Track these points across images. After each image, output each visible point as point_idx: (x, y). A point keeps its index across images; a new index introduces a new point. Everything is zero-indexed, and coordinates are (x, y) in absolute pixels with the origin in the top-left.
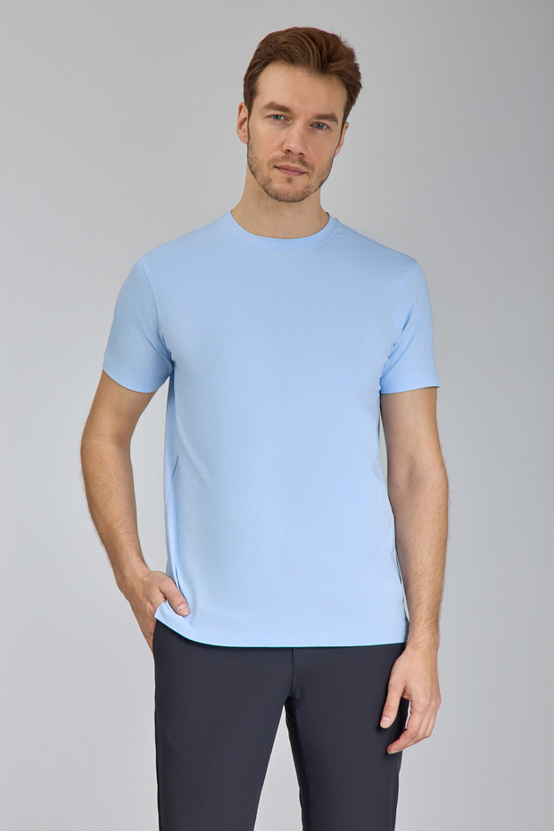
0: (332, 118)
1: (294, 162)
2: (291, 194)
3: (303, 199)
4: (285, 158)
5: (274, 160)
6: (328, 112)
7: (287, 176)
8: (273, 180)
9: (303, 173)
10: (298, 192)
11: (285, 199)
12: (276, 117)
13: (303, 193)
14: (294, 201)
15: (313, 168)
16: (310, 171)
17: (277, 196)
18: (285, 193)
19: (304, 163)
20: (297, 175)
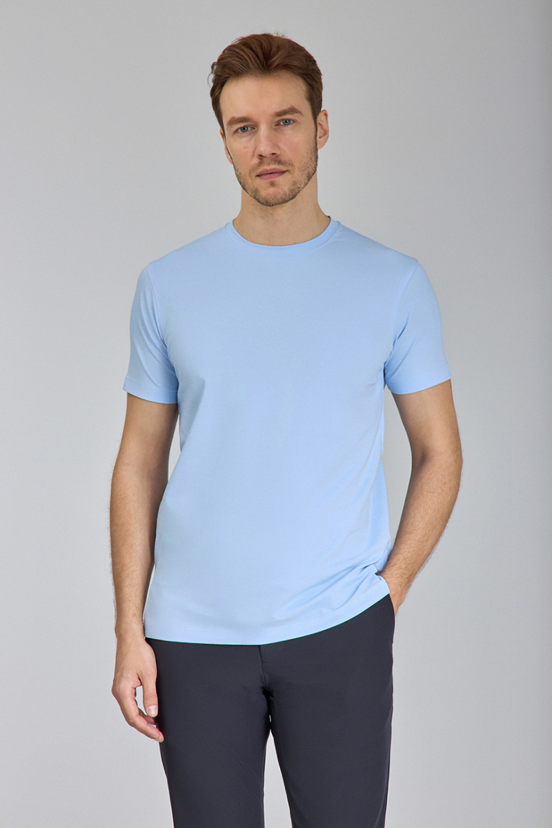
0: (292, 110)
1: (269, 164)
2: (279, 196)
3: (294, 196)
4: (261, 164)
5: (253, 169)
6: (285, 107)
7: (269, 181)
8: (259, 189)
9: (284, 172)
10: (285, 192)
11: (276, 202)
12: (243, 129)
13: (291, 191)
14: (285, 201)
15: (291, 164)
16: (290, 168)
17: (267, 202)
18: (273, 197)
19: (280, 162)
20: (278, 176)
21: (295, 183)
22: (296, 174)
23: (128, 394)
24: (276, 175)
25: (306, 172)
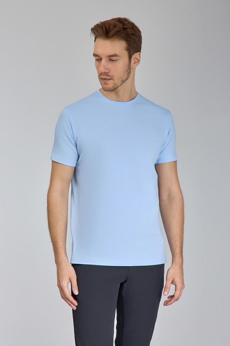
9: (110, 79)
20: (108, 81)
21: (115, 84)
22: (115, 81)
23: (52, 161)
24: (107, 80)
25: (121, 79)
